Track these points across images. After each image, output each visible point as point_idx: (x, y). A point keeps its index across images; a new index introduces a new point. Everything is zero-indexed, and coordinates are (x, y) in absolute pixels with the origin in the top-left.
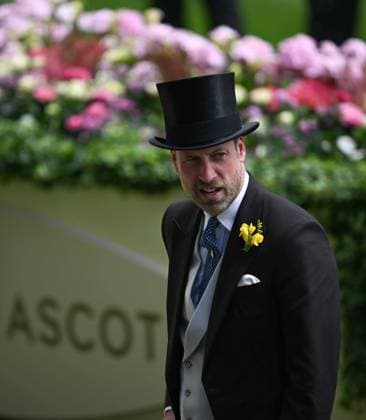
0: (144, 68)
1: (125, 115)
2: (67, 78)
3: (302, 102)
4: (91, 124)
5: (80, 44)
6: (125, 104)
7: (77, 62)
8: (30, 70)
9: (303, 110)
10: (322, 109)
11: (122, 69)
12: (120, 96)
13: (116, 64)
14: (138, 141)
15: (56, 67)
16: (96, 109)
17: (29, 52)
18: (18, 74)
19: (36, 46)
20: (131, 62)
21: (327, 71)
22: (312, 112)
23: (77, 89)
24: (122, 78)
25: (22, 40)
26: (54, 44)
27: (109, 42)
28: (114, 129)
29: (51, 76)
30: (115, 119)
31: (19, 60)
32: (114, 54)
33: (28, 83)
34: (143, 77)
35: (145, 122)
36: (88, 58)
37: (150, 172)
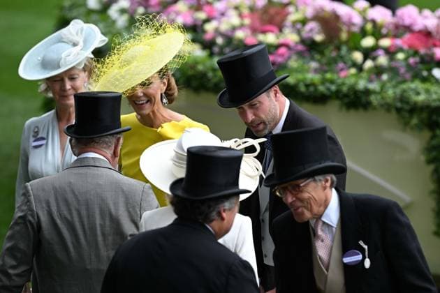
0: (312, 25)
1: (300, 54)
2: (264, 32)
3: (410, 47)
4: (279, 60)
5: (272, 11)
6: (300, 47)
7: (271, 21)
8: (242, 26)
9: (411, 52)
10: (422, 51)
11: (299, 26)
12: (297, 43)
13: (294, 23)
14: (308, 71)
15: (258, 24)
16: (283, 50)
17: (241, 16)
18: (234, 29)
19: (246, 11)
20: (304, 22)
21: (426, 27)
22: (416, 53)
23: (270, 38)
24: (299, 32)
25: (237, 8)
26: (257, 10)
27: (291, 9)
28: (294, 63)
29: (254, 31)
30: (294, 57)
31: (235, 20)
32: (294, 16)
33: (240, 34)
34: (311, 30)
35: (313, 59)
36: (278, 19)
37: (316, 90)
